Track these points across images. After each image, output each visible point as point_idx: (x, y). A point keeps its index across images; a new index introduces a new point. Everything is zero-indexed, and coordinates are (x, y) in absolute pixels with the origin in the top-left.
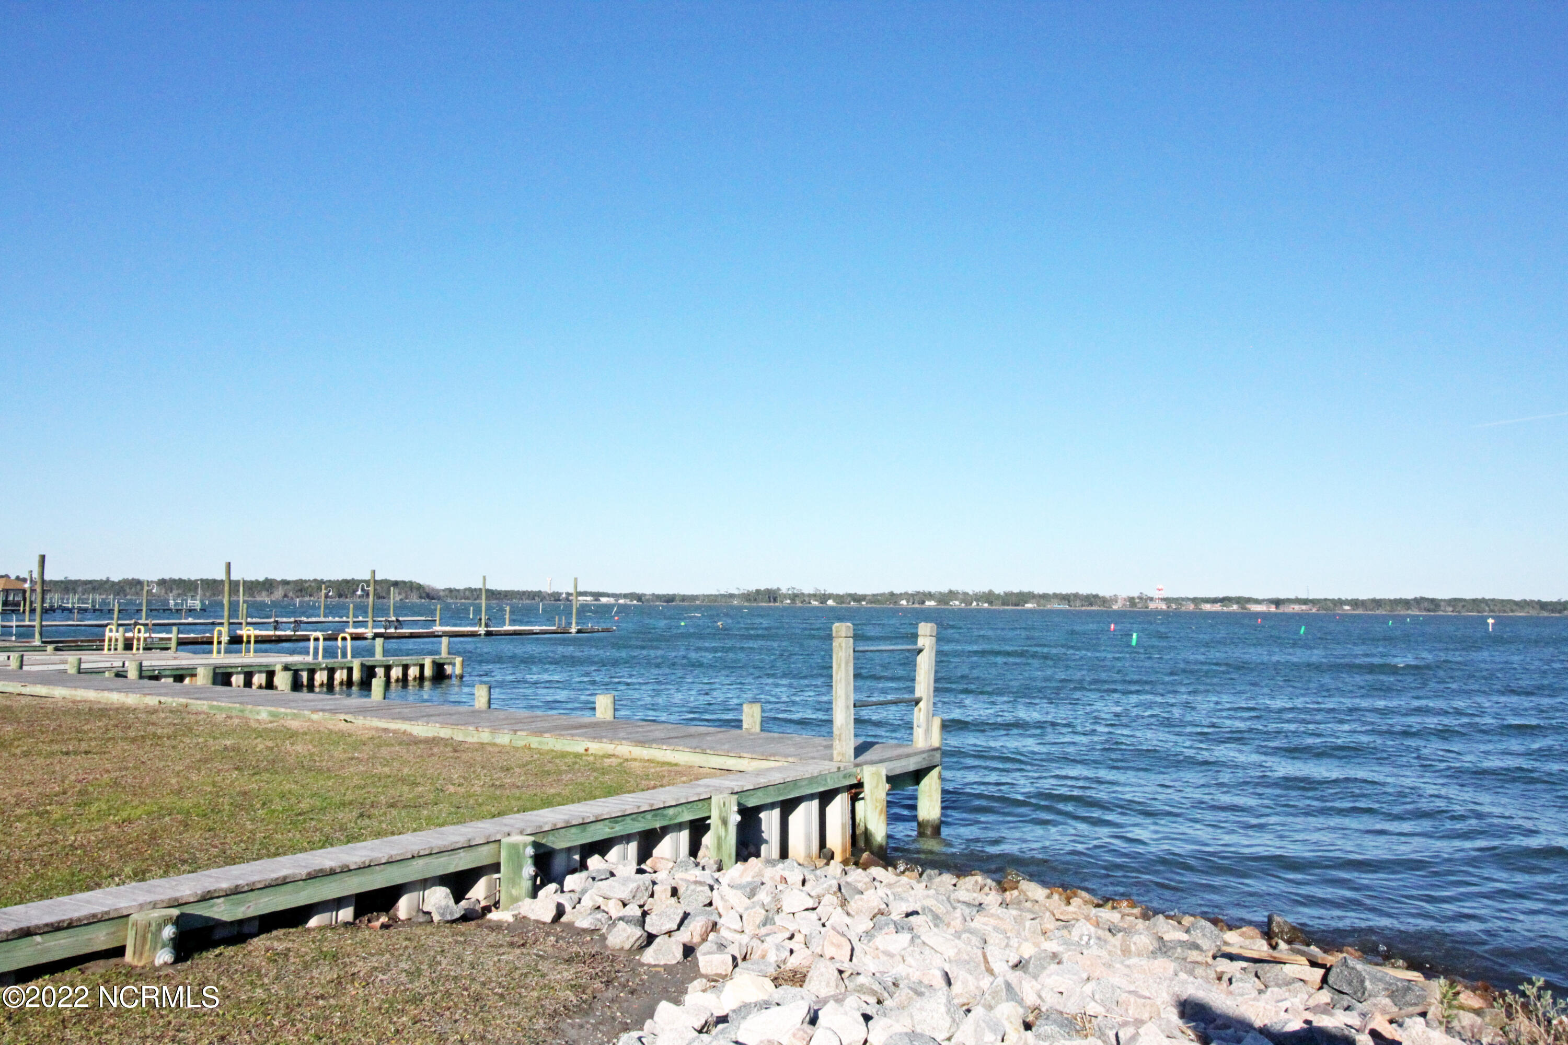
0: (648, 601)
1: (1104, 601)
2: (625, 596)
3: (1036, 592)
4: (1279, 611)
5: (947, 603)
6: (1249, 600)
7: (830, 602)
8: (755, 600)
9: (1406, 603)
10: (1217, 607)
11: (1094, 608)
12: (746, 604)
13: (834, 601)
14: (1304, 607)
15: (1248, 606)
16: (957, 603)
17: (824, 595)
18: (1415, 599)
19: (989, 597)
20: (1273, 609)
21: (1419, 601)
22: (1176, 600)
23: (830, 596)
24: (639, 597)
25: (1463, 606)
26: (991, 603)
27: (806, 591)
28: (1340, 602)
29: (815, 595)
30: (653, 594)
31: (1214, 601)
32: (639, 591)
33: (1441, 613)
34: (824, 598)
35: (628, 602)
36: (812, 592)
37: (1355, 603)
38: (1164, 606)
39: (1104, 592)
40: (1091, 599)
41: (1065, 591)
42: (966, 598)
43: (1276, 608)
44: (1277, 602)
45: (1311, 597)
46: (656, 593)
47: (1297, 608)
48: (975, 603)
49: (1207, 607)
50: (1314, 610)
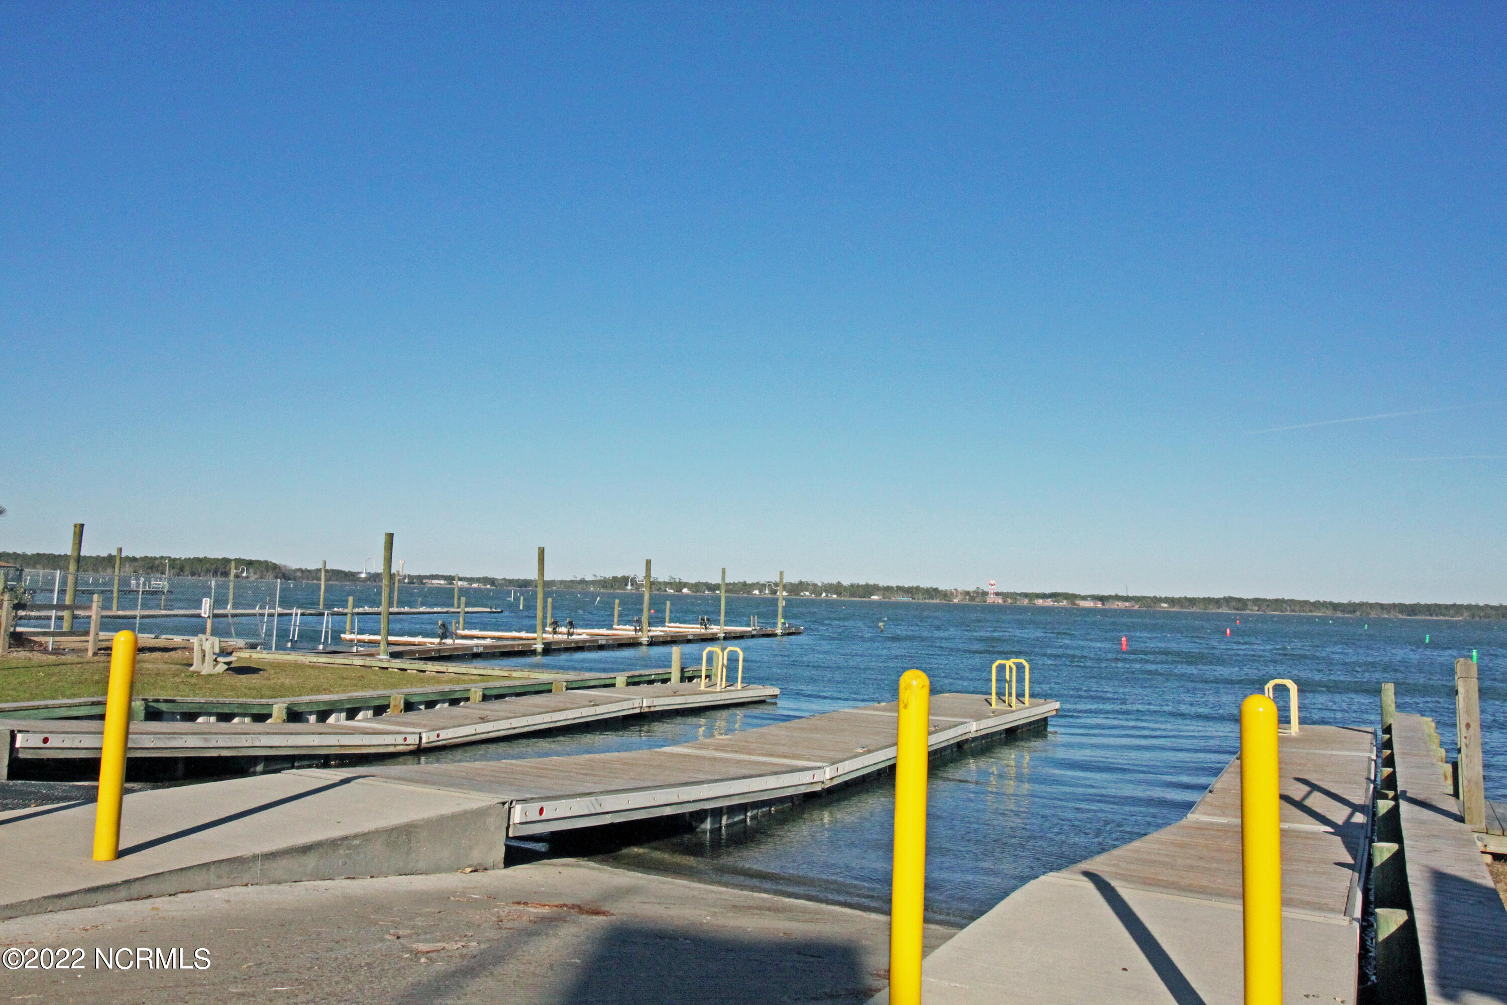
0: (501, 585)
1: (945, 595)
2: (478, 580)
3: (881, 585)
4: (1104, 607)
5: (798, 594)
6: (1075, 596)
7: (685, 591)
8: (612, 586)
9: (1217, 602)
10: (1049, 603)
11: (934, 601)
12: (602, 591)
13: (689, 589)
14: (1127, 604)
15: (1077, 602)
16: (807, 593)
17: (680, 583)
18: (1225, 598)
19: (837, 588)
20: (1099, 605)
21: (1228, 600)
22: (1013, 595)
23: (685, 585)
24: (492, 582)
25: (1268, 606)
26: (839, 594)
27: (661, 580)
28: (1157, 600)
29: (670, 584)
30: (505, 579)
31: (1044, 596)
32: (491, 575)
33: (1248, 612)
34: (680, 586)
35: (481, 586)
36: (667, 580)
37: (1172, 601)
38: (1000, 601)
39: (943, 586)
40: (933, 592)
41: (907, 584)
42: (816, 589)
43: (1103, 604)
44: (1102, 599)
45: (1131, 595)
46: (507, 578)
47: (1121, 605)
48: (824, 595)
49: (1040, 602)
50: (1136, 607)
